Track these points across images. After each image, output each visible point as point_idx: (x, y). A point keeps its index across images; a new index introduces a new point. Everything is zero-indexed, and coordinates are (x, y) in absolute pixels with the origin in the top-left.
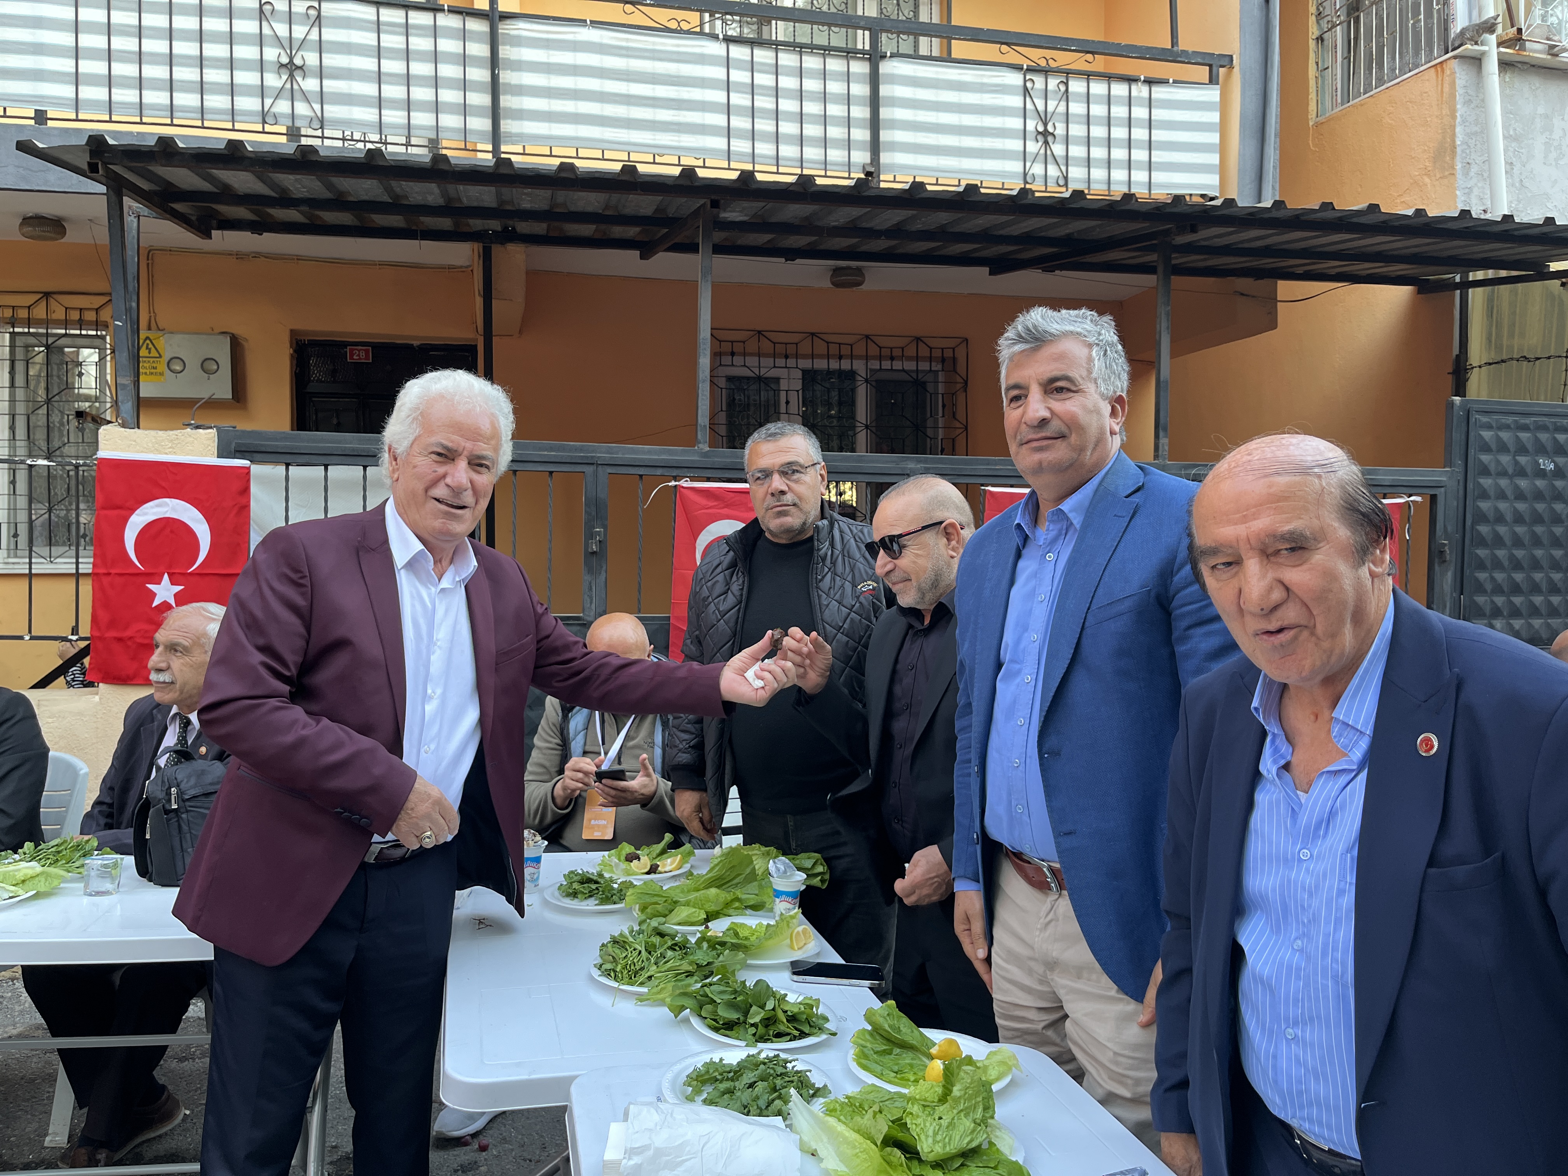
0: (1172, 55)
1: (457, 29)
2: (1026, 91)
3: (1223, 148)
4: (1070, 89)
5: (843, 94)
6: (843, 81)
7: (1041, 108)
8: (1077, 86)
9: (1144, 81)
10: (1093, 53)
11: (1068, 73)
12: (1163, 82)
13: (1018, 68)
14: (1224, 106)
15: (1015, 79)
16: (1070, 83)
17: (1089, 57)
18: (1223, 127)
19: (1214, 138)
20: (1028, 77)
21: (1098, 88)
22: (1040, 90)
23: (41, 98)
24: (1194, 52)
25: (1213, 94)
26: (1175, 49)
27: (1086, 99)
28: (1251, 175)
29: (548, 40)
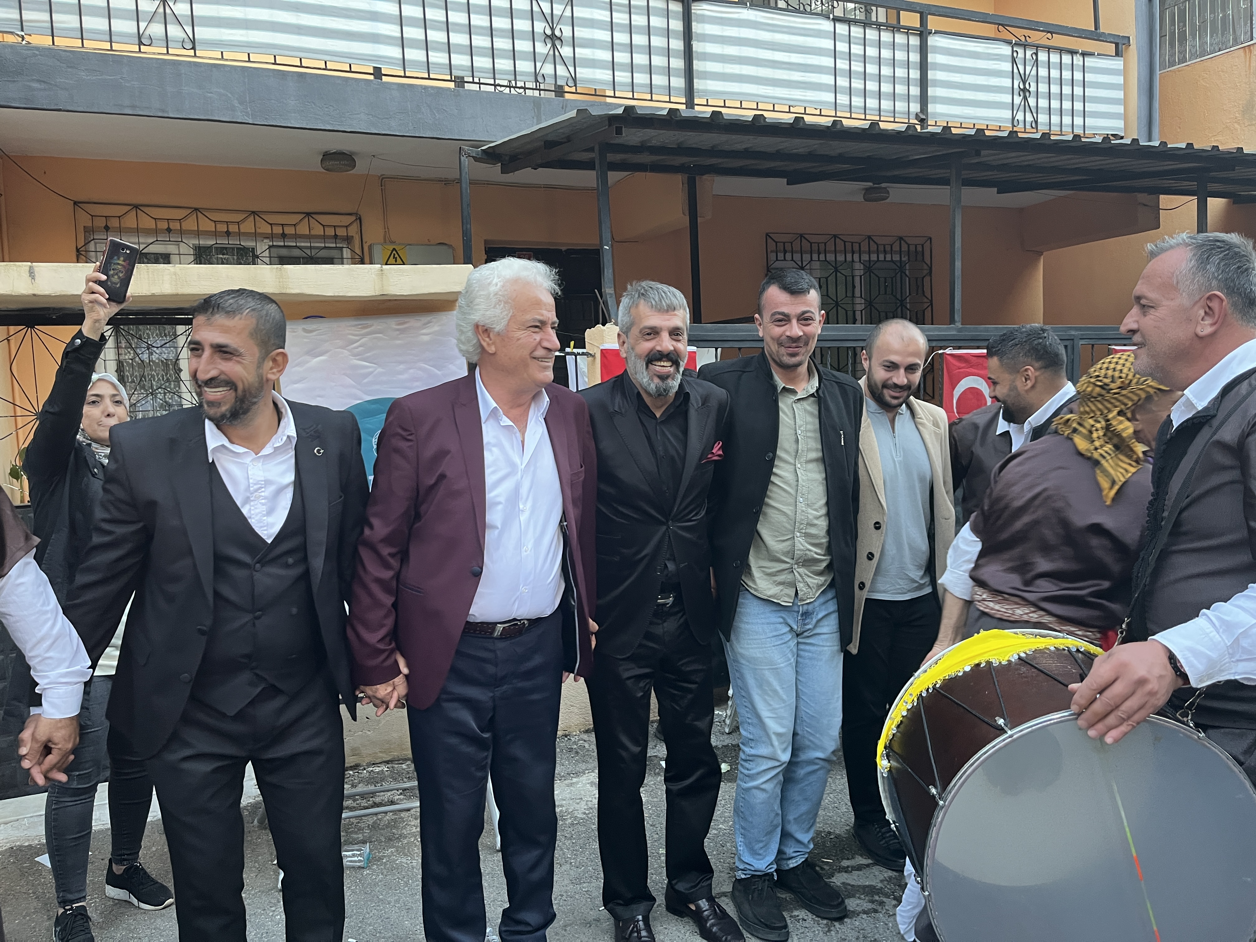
0: (1096, 35)
1: (662, 9)
2: (1014, 61)
3: (1125, 102)
4: (1039, 59)
5: (904, 61)
6: (904, 51)
7: (1022, 72)
8: (1043, 56)
9: (1081, 54)
10: (1052, 33)
11: (1037, 47)
12: (1091, 54)
13: (1009, 42)
14: (1125, 72)
15: (1006, 50)
16: (1039, 54)
17: (1049, 35)
18: (1125, 87)
19: (1120, 94)
20: (1015, 49)
21: (1055, 58)
22: (1021, 58)
23: (379, 58)
24: (1109, 34)
25: (1118, 64)
26: (1098, 31)
27: (1047, 66)
28: (1145, 121)
29: (722, 18)
